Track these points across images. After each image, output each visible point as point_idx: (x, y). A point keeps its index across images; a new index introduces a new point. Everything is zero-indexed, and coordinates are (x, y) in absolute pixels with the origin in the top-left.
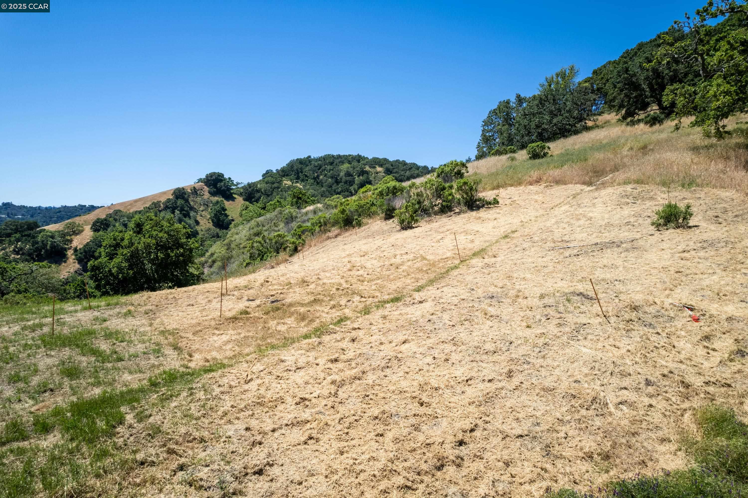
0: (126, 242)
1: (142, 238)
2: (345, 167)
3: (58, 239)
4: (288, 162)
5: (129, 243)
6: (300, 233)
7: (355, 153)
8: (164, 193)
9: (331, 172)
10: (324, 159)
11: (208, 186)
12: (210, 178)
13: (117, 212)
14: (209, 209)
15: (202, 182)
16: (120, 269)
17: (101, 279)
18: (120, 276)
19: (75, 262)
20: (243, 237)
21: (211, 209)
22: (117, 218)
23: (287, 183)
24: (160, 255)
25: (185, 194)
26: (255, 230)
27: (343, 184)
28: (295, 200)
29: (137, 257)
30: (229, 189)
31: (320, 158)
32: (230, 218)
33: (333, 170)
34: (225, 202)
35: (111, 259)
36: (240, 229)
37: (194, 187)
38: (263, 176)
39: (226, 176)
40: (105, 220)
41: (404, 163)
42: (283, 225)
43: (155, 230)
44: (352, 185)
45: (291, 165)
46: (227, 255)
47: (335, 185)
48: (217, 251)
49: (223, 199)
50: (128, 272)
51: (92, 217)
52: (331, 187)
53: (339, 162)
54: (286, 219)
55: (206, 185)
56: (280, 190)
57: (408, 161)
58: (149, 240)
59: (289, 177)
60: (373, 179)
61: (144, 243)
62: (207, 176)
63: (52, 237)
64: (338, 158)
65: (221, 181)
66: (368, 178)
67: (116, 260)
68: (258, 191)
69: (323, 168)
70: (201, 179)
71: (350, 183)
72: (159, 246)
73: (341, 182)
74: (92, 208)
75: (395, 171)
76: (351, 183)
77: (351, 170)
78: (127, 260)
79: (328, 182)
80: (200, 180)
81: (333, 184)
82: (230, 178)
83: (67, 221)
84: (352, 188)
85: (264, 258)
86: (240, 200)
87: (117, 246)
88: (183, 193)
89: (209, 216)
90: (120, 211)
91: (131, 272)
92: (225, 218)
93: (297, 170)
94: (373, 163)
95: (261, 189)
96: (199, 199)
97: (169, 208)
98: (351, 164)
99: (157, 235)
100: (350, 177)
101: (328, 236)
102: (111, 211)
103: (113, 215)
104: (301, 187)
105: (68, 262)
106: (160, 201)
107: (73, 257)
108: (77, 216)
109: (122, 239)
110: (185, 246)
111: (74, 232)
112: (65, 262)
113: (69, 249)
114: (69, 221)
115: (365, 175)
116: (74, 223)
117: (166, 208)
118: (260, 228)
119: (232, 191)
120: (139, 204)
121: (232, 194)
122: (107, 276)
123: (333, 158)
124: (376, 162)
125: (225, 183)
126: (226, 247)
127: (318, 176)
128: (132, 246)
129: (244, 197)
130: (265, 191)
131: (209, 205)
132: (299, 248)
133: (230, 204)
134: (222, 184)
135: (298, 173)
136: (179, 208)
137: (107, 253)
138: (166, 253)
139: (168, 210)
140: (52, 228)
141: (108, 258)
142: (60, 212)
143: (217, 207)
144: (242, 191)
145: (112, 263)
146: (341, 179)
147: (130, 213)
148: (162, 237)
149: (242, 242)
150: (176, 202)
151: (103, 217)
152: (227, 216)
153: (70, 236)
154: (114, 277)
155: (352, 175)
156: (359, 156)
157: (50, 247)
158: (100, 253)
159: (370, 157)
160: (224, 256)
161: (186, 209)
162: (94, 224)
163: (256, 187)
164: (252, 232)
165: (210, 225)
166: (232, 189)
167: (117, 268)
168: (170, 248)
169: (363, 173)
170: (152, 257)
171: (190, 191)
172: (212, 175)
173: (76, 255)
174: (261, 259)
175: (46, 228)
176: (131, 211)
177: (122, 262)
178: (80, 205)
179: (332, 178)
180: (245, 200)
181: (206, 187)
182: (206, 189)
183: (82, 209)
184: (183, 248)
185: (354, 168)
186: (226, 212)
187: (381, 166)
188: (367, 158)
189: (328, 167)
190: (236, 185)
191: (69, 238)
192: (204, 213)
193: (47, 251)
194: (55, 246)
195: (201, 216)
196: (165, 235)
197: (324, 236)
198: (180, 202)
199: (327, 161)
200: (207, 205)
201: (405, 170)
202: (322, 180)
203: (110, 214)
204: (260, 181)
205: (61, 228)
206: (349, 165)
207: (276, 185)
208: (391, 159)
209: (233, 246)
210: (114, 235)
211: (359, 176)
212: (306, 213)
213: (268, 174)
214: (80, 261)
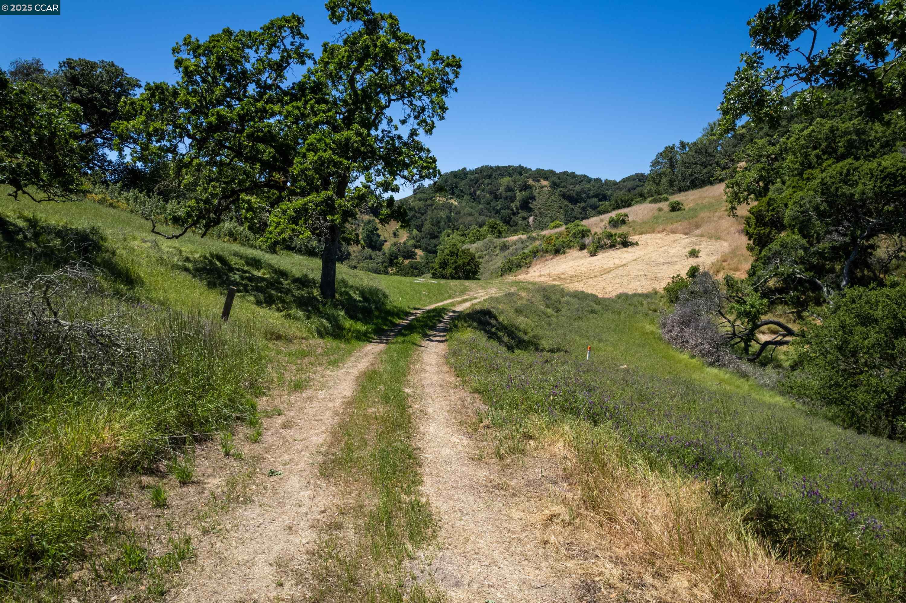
2: (505, 180)
7: (516, 164)
9: (490, 186)
10: (481, 171)
21: (364, 230)
23: (441, 199)
27: (503, 200)
31: (476, 170)
32: (382, 238)
33: (491, 184)
38: (414, 192)
41: (573, 175)
44: (513, 201)
45: (445, 180)
47: (494, 201)
49: (375, 218)
52: (489, 203)
53: (499, 175)
56: (434, 207)
57: (578, 173)
59: (442, 193)
60: (537, 195)
64: (496, 171)
66: (531, 193)
68: (411, 209)
69: (481, 181)
71: (510, 199)
73: (500, 198)
75: (562, 184)
76: (513, 199)
77: (511, 184)
79: (486, 198)
81: (492, 200)
84: (513, 205)
92: (378, 238)
93: (451, 184)
94: (537, 175)
98: (511, 177)
100: (511, 193)
104: (457, 204)
115: (528, 191)
123: (491, 170)
124: (541, 174)
127: (475, 192)
130: (419, 209)
131: (361, 225)
135: (453, 188)
143: (370, 227)
146: (501, 195)
152: (379, 236)
155: (513, 190)
156: (521, 167)
159: (534, 169)
163: (408, 204)
169: (526, 187)
179: (490, 193)
185: (515, 182)
186: (378, 233)
187: (547, 179)
188: (530, 169)
189: (486, 181)
199: (485, 174)
200: (359, 225)
201: (574, 184)
202: (479, 196)
204: (411, 197)
206: (510, 179)
207: (429, 202)
208: (558, 171)
211: (520, 191)
213: (419, 190)
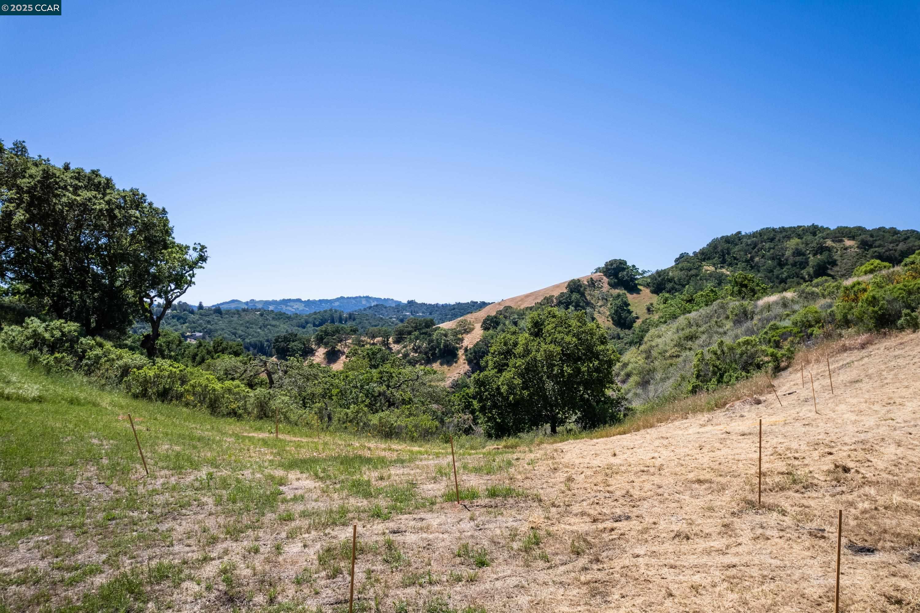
0: (519, 349)
1: (542, 344)
2: (793, 243)
3: (451, 337)
4: (709, 241)
5: (525, 351)
6: (777, 338)
7: (807, 223)
8: (557, 286)
9: (772, 251)
10: (761, 233)
11: (608, 277)
12: (609, 267)
13: (507, 308)
14: (609, 304)
15: (600, 272)
16: (511, 388)
17: (487, 399)
18: (511, 397)
19: (465, 363)
20: (668, 341)
21: (611, 304)
22: (508, 315)
23: (708, 268)
24: (568, 370)
25: (581, 287)
26: (687, 331)
27: (790, 267)
28: (736, 289)
29: (535, 371)
30: (633, 279)
31: (754, 233)
32: (634, 315)
33: (774, 248)
34: (628, 295)
35: (500, 371)
36: (663, 329)
37: (591, 278)
38: (676, 261)
39: (629, 264)
40: (496, 317)
41: (893, 231)
42: (732, 324)
43: (559, 332)
44: (804, 268)
45: (714, 246)
46: (647, 367)
47: (778, 268)
48: (632, 360)
49: (626, 292)
50: (521, 393)
51: (482, 314)
52: (771, 271)
53: (784, 237)
54: (736, 315)
55: (605, 275)
56: (698, 278)
58: (552, 347)
59: (711, 261)
60: (839, 258)
61: (545, 351)
62: (606, 264)
63: (446, 335)
64: (781, 232)
65: (624, 269)
66: (830, 256)
67: (507, 375)
68: (670, 280)
69: (760, 246)
70: (599, 268)
71: (800, 265)
72: (564, 355)
73: (787, 264)
74: (484, 305)
75: (877, 243)
76: (804, 265)
77: (802, 247)
78: (521, 375)
79: (767, 265)
80: (598, 270)
81: (775, 268)
82: (634, 266)
83: (459, 319)
84: (804, 273)
85: (725, 379)
86: (646, 291)
87: (508, 353)
88: (578, 286)
89: (608, 313)
90: (510, 307)
91: (526, 393)
92: (628, 314)
93: (722, 251)
94: (838, 235)
95: (674, 278)
96: (597, 292)
97: (562, 304)
98: (801, 238)
99: (563, 339)
100: (801, 257)
101: (844, 345)
102: (502, 308)
103: (503, 312)
104: (728, 273)
105: (459, 362)
106: (553, 296)
107: (464, 357)
108: (468, 313)
109: (515, 344)
110: (601, 357)
111: (465, 330)
112: (456, 362)
113: (460, 348)
114: (462, 318)
115: (826, 254)
116: (466, 320)
117: (559, 303)
118: (694, 328)
119: (636, 282)
120: (530, 299)
121: (636, 285)
122: (494, 396)
123: (773, 233)
124: (844, 233)
125: (628, 272)
126: (644, 355)
127: (752, 259)
128: (528, 354)
129: (652, 288)
130: (679, 280)
131: (608, 299)
132: (783, 364)
133: (634, 298)
134: (625, 273)
135: (723, 256)
136: (574, 304)
137: (495, 363)
138: (576, 368)
139: (562, 306)
140: (446, 326)
141: (496, 370)
142: (454, 309)
143: (618, 302)
144: (649, 280)
145: (502, 379)
146: (787, 260)
147: (520, 310)
148: (569, 343)
149: (668, 348)
150: (570, 297)
151: (493, 314)
152: (630, 312)
153: (462, 334)
154: (503, 397)
155: (804, 254)
156: (815, 227)
157: (444, 346)
158: (487, 362)
159: (833, 227)
160: (643, 368)
161: (581, 304)
162: (484, 322)
163: (668, 276)
164: (681, 334)
165: (610, 324)
166: (636, 279)
167: (508, 385)
168: (579, 359)
169: (821, 249)
170: (555, 372)
171: (586, 283)
172: (612, 263)
173: (466, 356)
174: (719, 381)
175: (441, 325)
176: (522, 307)
177: (514, 378)
178: (472, 302)
179: (773, 259)
180: (653, 292)
181: (605, 278)
182: (605, 279)
183: (473, 306)
184: (598, 359)
185: (807, 244)
186: (629, 308)
187: (853, 238)
188: (828, 228)
189: (767, 245)
190: (642, 274)
191: (460, 336)
192: (602, 308)
193: (440, 350)
194: (448, 346)
195: (599, 313)
196: (574, 339)
197: (836, 345)
198: (575, 296)
199: (765, 237)
200: (606, 300)
201: (896, 242)
202: (757, 262)
203: (500, 311)
204: (672, 267)
205: (454, 326)
206: (799, 240)
207: (693, 272)
208: (869, 228)
209: (654, 353)
210: (505, 337)
211: (815, 255)
212: (769, 307)
213: (683, 258)
214: (470, 362)
